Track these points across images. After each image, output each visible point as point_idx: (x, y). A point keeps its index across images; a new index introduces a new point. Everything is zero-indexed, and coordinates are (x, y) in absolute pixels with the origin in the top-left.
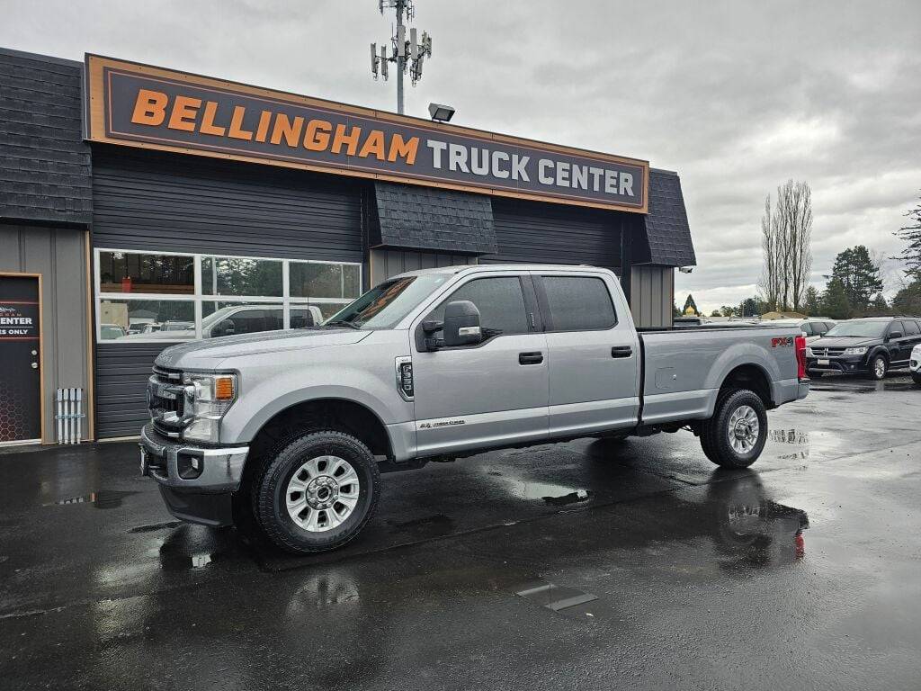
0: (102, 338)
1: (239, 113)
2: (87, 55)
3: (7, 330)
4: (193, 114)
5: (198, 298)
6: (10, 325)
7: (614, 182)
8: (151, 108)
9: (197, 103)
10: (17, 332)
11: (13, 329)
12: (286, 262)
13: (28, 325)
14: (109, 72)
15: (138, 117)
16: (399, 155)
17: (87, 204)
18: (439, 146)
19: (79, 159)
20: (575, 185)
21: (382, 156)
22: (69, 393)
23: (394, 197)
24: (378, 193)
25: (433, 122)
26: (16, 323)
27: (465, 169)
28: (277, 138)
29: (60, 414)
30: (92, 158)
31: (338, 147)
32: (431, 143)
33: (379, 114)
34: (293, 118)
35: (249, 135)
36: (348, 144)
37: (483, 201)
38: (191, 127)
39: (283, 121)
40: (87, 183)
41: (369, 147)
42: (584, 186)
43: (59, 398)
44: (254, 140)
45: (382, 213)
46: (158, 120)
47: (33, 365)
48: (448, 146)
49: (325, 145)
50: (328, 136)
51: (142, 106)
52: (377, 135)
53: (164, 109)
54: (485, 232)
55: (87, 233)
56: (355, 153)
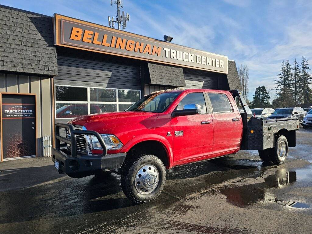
0: (57, 117)
1: (106, 36)
2: (55, 14)
3: (23, 115)
4: (91, 37)
5: (89, 103)
6: (24, 113)
7: (219, 63)
8: (77, 34)
9: (92, 33)
10: (27, 115)
12: (117, 90)
13: (31, 113)
14: (63, 21)
15: (73, 37)
16: (156, 53)
17: (56, 68)
18: (167, 50)
19: (52, 51)
20: (207, 64)
21: (150, 53)
22: (47, 138)
23: (154, 67)
24: (149, 66)
25: (166, 42)
26: (26, 112)
27: (175, 58)
28: (118, 46)
29: (44, 146)
30: (57, 51)
31: (137, 50)
32: (165, 49)
33: (149, 39)
34: (123, 39)
35: (109, 45)
36: (140, 49)
37: (180, 69)
38: (90, 41)
39: (120, 40)
40: (56, 61)
41: (146, 50)
42: (210, 64)
43: (44, 140)
44: (110, 47)
45: (150, 73)
46: (79, 38)
47: (33, 128)
48: (170, 50)
49: (133, 49)
50: (134, 46)
51: (74, 33)
52: (149, 46)
53: (81, 35)
54: (181, 79)
55: (52, 79)
56: (142, 52)
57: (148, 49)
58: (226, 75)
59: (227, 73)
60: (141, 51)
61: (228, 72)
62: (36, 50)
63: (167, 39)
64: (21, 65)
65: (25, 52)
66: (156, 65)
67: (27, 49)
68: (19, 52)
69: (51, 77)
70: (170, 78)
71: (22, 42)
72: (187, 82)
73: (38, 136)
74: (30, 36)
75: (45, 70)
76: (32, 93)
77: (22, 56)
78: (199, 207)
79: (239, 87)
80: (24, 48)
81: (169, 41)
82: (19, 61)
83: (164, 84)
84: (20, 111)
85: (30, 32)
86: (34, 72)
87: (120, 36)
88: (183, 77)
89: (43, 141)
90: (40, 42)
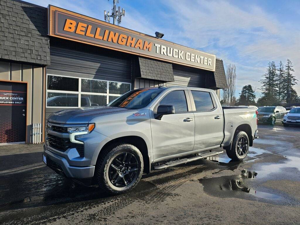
0: (47, 106)
1: (99, 30)
2: (50, 5)
3: (14, 102)
4: (84, 29)
5: (80, 93)
6: (15, 100)
7: (207, 61)
8: (71, 26)
9: (86, 25)
11: (17, 102)
12: (108, 82)
13: (22, 100)
14: (57, 12)
15: (66, 29)
16: (147, 48)
17: (48, 58)
18: (158, 46)
19: (45, 42)
20: (196, 61)
21: (141, 48)
22: (37, 125)
23: (144, 61)
24: (140, 60)
25: (157, 38)
26: (18, 99)
27: (165, 54)
28: (110, 40)
29: (34, 133)
30: (50, 42)
31: (128, 44)
32: (156, 45)
33: (141, 34)
34: (115, 33)
35: (101, 38)
36: (131, 43)
37: (170, 65)
38: (83, 33)
39: (112, 33)
40: (48, 50)
41: (138, 45)
42: (198, 62)
43: (34, 127)
44: (103, 39)
45: (141, 67)
46: (73, 30)
47: (24, 115)
48: (161, 46)
49: (124, 43)
50: (126, 40)
51: (68, 25)
52: (140, 41)
53: (75, 27)
54: (170, 75)
55: (44, 68)
56: (133, 47)
57: (140, 44)
58: (213, 72)
59: (214, 70)
60: (133, 45)
61: (216, 70)
62: (29, 40)
63: (159, 35)
64: (14, 53)
65: (18, 41)
66: (147, 60)
67: (21, 38)
68: (12, 40)
69: (43, 66)
70: (160, 73)
71: (16, 31)
72: (176, 77)
73: (29, 123)
74: (24, 26)
75: (37, 59)
76: (24, 82)
77: (15, 45)
78: (177, 194)
79: (225, 85)
80: (18, 37)
81: (161, 37)
82: (12, 49)
83: (153, 78)
84: (11, 98)
85: (24, 21)
86: (26, 61)
87: (113, 30)
88: (172, 72)
89: (33, 129)
90: (33, 32)
